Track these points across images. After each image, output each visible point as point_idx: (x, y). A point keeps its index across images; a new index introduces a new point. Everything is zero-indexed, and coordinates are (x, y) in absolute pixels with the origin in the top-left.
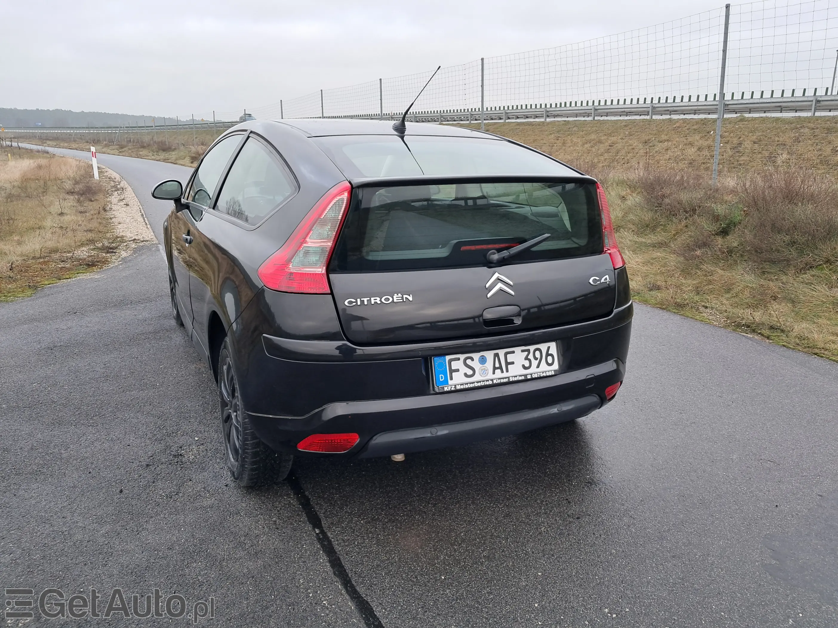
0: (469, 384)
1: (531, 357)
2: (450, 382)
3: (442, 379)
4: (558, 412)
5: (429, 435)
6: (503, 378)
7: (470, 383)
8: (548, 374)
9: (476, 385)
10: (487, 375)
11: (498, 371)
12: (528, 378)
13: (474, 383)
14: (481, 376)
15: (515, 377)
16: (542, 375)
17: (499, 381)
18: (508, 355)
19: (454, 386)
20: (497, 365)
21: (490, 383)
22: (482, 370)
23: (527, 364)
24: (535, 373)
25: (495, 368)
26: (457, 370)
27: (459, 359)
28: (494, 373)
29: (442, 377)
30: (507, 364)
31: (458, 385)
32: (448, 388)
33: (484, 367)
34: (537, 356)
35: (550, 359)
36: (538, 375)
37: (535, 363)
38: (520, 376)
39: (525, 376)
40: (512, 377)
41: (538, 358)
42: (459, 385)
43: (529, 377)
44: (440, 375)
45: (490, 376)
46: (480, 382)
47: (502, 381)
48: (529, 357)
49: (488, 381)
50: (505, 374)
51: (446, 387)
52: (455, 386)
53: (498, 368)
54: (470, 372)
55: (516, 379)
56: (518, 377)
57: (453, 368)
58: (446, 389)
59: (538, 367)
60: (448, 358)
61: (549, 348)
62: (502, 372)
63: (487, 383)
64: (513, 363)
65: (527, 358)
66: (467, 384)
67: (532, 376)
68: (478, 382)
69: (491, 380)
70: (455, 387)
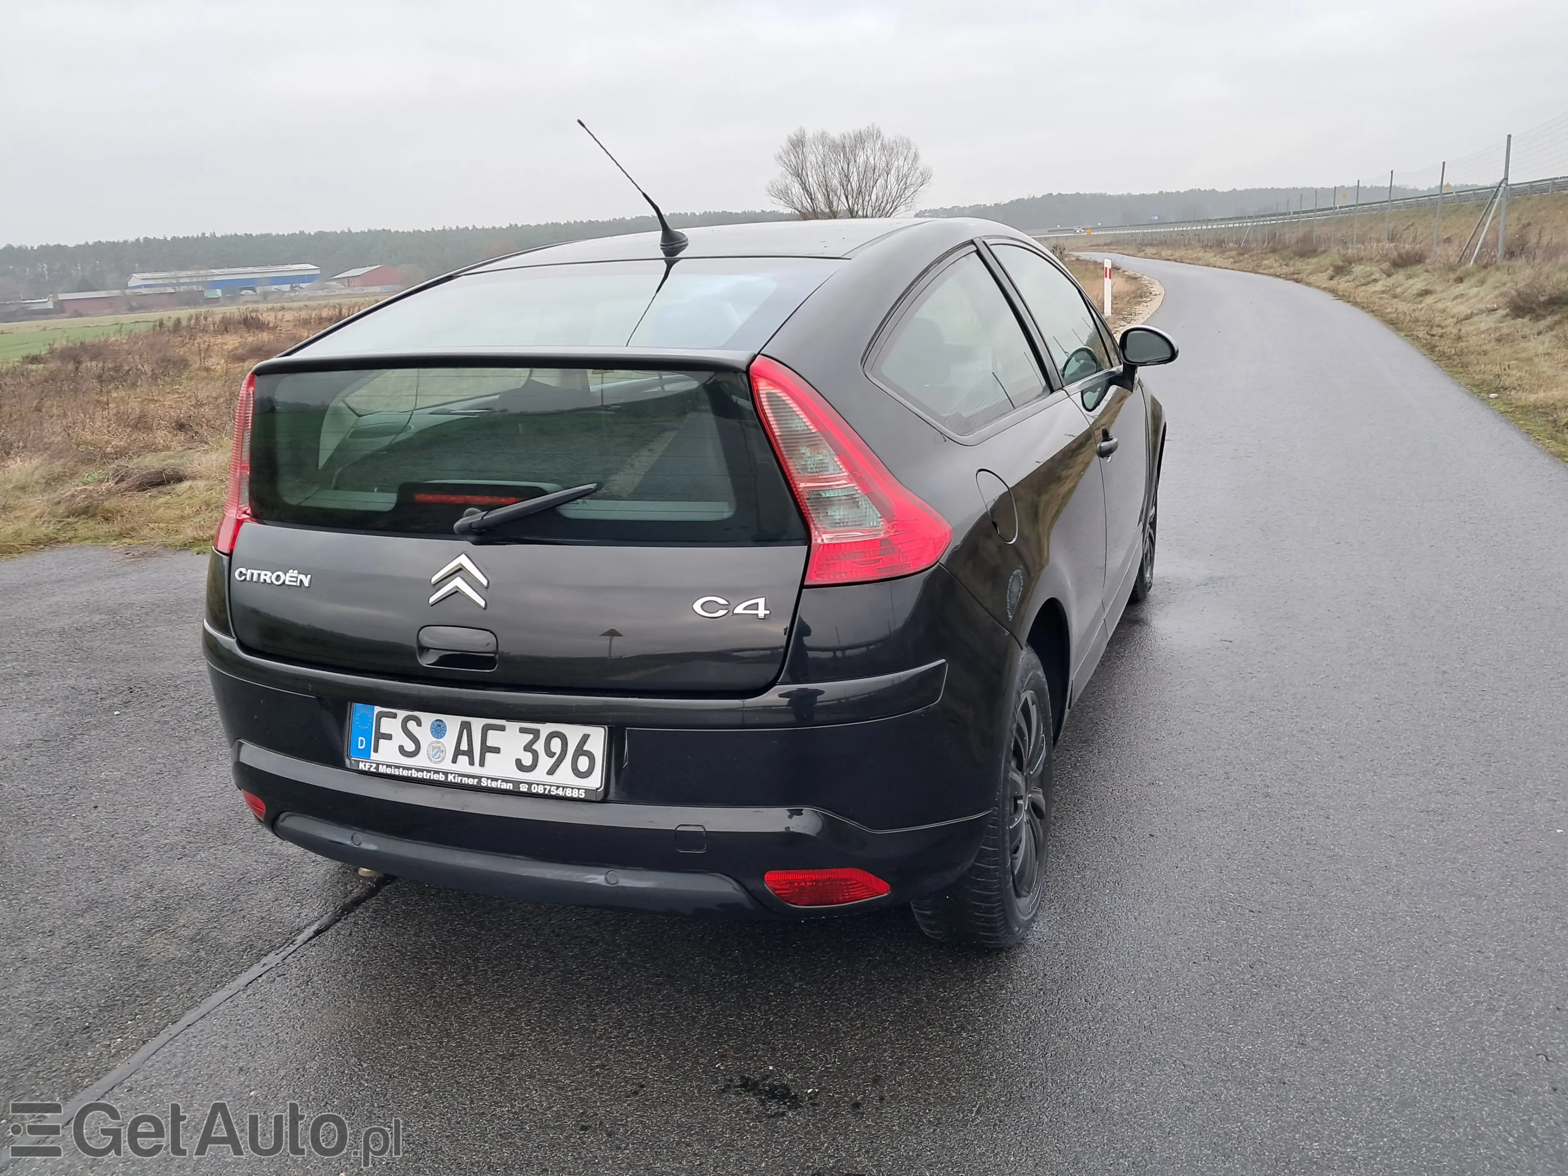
0: (401, 770)
1: (539, 746)
2: (374, 756)
3: (362, 745)
4: (604, 884)
5: (349, 842)
6: (469, 776)
7: (404, 768)
8: (569, 793)
9: (413, 775)
10: (441, 761)
11: (463, 760)
12: (521, 789)
13: (411, 769)
14: (431, 760)
15: (493, 779)
16: (554, 792)
17: (458, 780)
18: (490, 732)
19: (374, 765)
20: (464, 746)
21: (441, 777)
22: (434, 748)
23: (527, 760)
24: (538, 784)
25: (458, 752)
26: (389, 737)
27: (394, 716)
28: (454, 761)
29: (362, 741)
30: (486, 749)
31: (383, 765)
32: (365, 765)
33: (439, 742)
34: (553, 750)
35: (583, 763)
36: (545, 789)
37: (545, 762)
38: (503, 781)
39: (517, 783)
40: (488, 778)
41: (555, 754)
42: (385, 766)
43: (524, 788)
44: (360, 738)
45: (447, 764)
46: (422, 771)
47: (465, 780)
48: (534, 747)
49: (438, 772)
50: (476, 770)
51: (362, 762)
52: (378, 764)
53: (464, 753)
54: (410, 747)
55: (494, 785)
56: (499, 781)
57: (382, 731)
58: (361, 766)
59: (551, 772)
60: (378, 709)
61: (585, 738)
62: (472, 763)
63: (436, 777)
64: (497, 750)
65: (528, 748)
66: (399, 767)
67: (530, 788)
68: (418, 770)
69: (444, 773)
70: (377, 768)
